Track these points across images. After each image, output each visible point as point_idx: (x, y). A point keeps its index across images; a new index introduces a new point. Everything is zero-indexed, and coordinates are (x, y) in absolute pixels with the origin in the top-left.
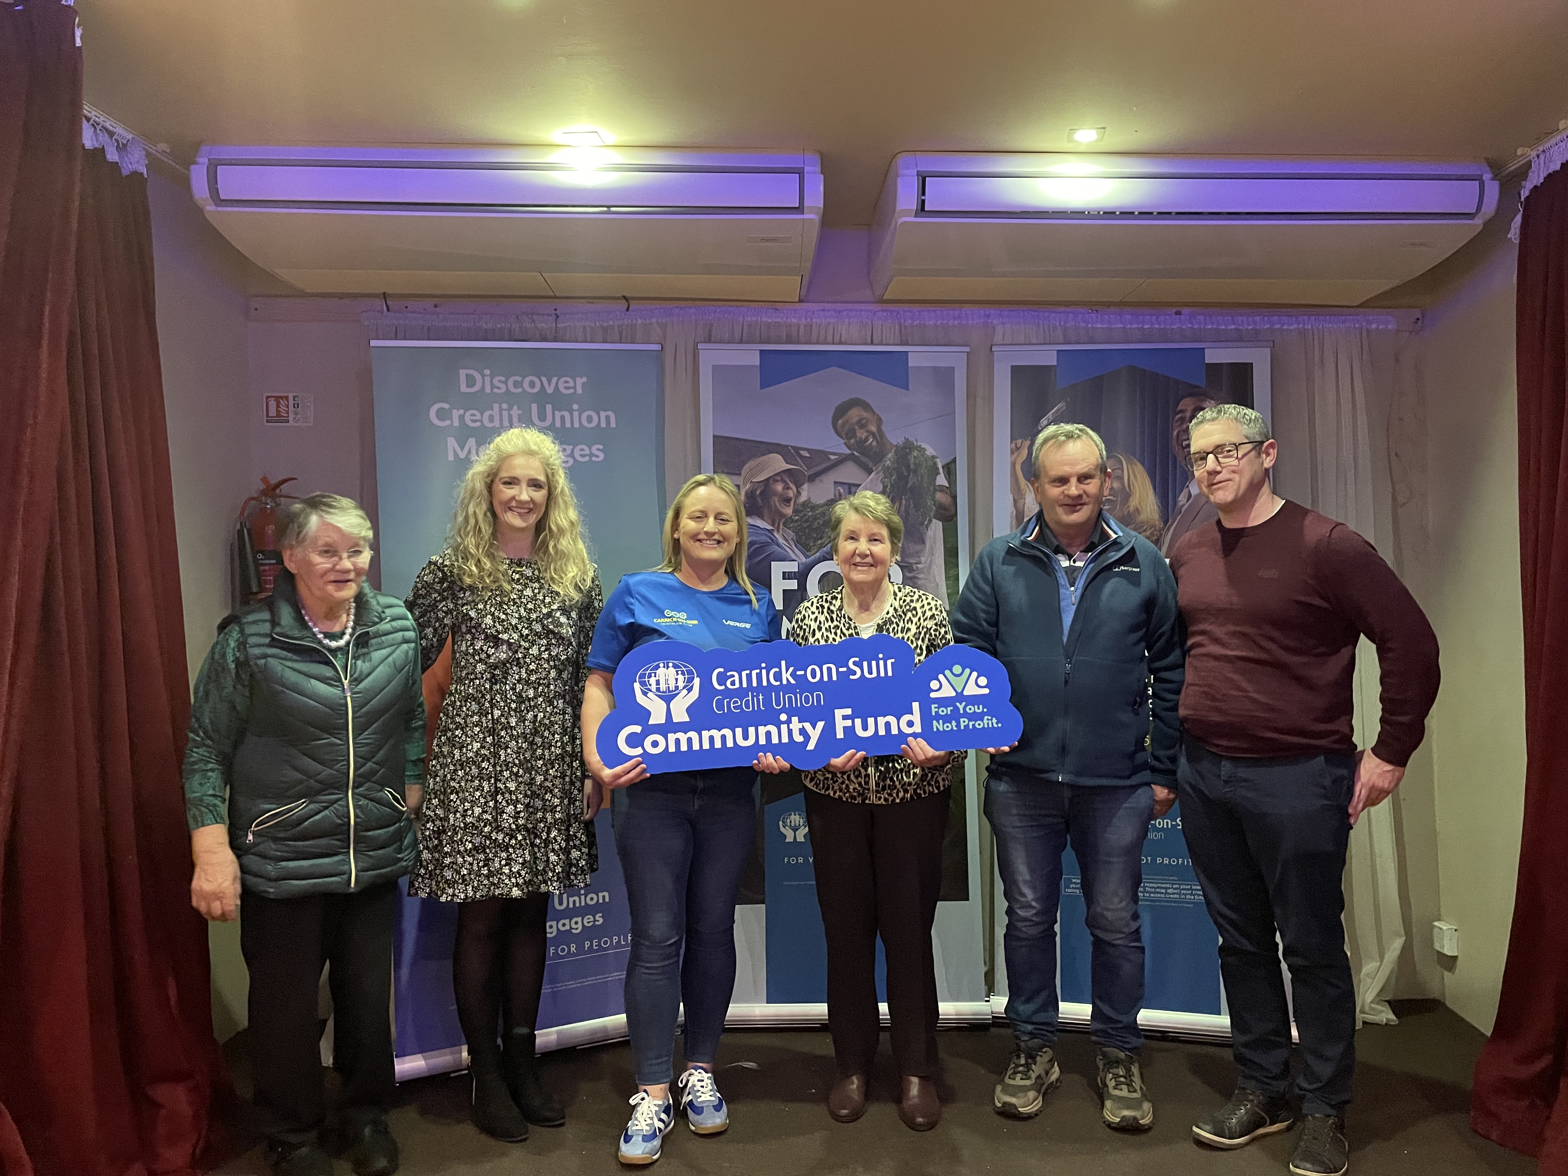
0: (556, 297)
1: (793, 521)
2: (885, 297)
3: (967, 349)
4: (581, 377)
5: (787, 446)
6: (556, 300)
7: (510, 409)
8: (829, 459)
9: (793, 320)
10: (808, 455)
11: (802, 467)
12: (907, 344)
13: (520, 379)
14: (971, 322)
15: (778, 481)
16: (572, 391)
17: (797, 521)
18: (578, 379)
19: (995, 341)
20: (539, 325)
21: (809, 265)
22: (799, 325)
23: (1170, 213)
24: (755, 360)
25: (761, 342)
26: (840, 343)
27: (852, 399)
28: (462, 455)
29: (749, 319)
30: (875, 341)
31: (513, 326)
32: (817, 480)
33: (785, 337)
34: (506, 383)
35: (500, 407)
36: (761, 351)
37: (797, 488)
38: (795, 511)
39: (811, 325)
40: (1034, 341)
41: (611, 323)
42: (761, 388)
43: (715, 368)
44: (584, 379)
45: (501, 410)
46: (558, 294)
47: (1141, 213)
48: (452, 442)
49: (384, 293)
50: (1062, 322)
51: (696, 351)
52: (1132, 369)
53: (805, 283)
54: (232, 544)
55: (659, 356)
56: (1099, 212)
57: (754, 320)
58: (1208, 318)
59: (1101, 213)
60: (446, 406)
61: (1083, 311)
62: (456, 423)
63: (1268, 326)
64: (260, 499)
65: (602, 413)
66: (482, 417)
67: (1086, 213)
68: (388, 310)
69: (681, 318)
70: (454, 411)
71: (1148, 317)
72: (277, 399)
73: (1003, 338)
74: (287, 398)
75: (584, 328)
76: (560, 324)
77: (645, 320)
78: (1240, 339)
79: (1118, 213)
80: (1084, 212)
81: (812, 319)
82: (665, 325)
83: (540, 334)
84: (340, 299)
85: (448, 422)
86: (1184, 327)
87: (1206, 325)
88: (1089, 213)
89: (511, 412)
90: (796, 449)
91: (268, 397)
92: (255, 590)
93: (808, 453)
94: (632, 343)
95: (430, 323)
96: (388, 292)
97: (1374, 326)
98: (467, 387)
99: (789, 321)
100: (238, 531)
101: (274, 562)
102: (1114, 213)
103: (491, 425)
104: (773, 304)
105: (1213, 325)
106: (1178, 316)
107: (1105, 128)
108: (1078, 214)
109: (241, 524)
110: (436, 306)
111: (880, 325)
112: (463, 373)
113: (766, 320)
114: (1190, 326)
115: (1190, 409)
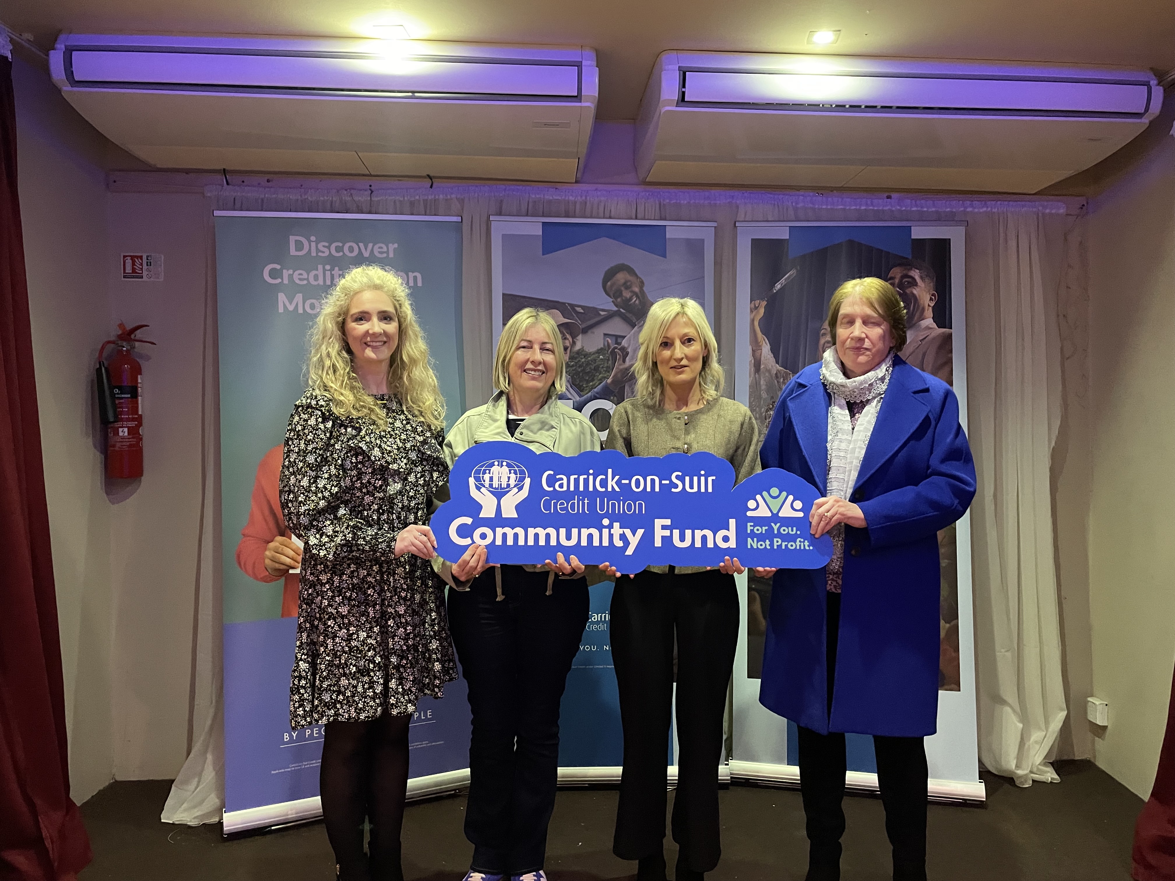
0: (371, 175)
1: (569, 366)
2: (647, 180)
3: (715, 224)
4: (393, 244)
5: (564, 304)
6: (371, 178)
7: (332, 270)
8: (600, 314)
9: (571, 198)
10: (582, 311)
11: (576, 321)
12: (665, 220)
13: (340, 244)
14: (719, 202)
16: (385, 255)
18: (390, 245)
19: (737, 220)
20: (356, 198)
21: (585, 151)
22: (576, 202)
23: (891, 107)
24: (538, 231)
25: (543, 216)
26: (610, 218)
27: (619, 265)
28: (291, 308)
29: (534, 196)
30: (639, 216)
31: (334, 199)
32: (590, 332)
33: (563, 213)
34: (329, 247)
35: (324, 268)
36: (543, 222)
37: (573, 338)
38: (571, 358)
39: (586, 203)
40: (771, 219)
41: (417, 197)
42: (543, 254)
43: (506, 238)
44: (396, 245)
45: (324, 270)
47: (866, 107)
48: (282, 297)
49: (224, 169)
50: (794, 204)
51: (488, 222)
52: (851, 242)
53: (581, 166)
54: (92, 381)
55: (458, 227)
56: (831, 105)
57: (537, 196)
58: (913, 202)
59: (834, 106)
60: (278, 267)
61: (811, 194)
62: (286, 281)
63: (962, 209)
64: (117, 342)
65: (410, 274)
66: (308, 276)
67: (821, 106)
68: (228, 184)
69: (476, 195)
70: (284, 271)
71: (864, 200)
72: (133, 258)
73: (745, 215)
74: (141, 257)
75: (395, 202)
76: (375, 199)
77: (446, 196)
78: (939, 219)
79: (847, 106)
80: (819, 105)
81: (586, 198)
82: (463, 200)
83: (358, 206)
84: (187, 173)
85: (279, 280)
86: (894, 209)
87: (911, 207)
88: (823, 105)
89: (333, 273)
90: (573, 306)
91: (124, 257)
92: (112, 420)
93: (582, 309)
94: (435, 215)
95: (263, 196)
96: (227, 168)
97: (1048, 211)
98: (296, 250)
99: (567, 198)
100: (97, 369)
101: (129, 396)
102: (844, 106)
103: (315, 283)
104: (553, 184)
105: (916, 206)
106: (889, 200)
107: (840, 31)
108: (814, 106)
109: (100, 363)
110: (268, 181)
111: (643, 204)
112: (292, 239)
113: (548, 197)
114: (898, 208)
115: (898, 276)
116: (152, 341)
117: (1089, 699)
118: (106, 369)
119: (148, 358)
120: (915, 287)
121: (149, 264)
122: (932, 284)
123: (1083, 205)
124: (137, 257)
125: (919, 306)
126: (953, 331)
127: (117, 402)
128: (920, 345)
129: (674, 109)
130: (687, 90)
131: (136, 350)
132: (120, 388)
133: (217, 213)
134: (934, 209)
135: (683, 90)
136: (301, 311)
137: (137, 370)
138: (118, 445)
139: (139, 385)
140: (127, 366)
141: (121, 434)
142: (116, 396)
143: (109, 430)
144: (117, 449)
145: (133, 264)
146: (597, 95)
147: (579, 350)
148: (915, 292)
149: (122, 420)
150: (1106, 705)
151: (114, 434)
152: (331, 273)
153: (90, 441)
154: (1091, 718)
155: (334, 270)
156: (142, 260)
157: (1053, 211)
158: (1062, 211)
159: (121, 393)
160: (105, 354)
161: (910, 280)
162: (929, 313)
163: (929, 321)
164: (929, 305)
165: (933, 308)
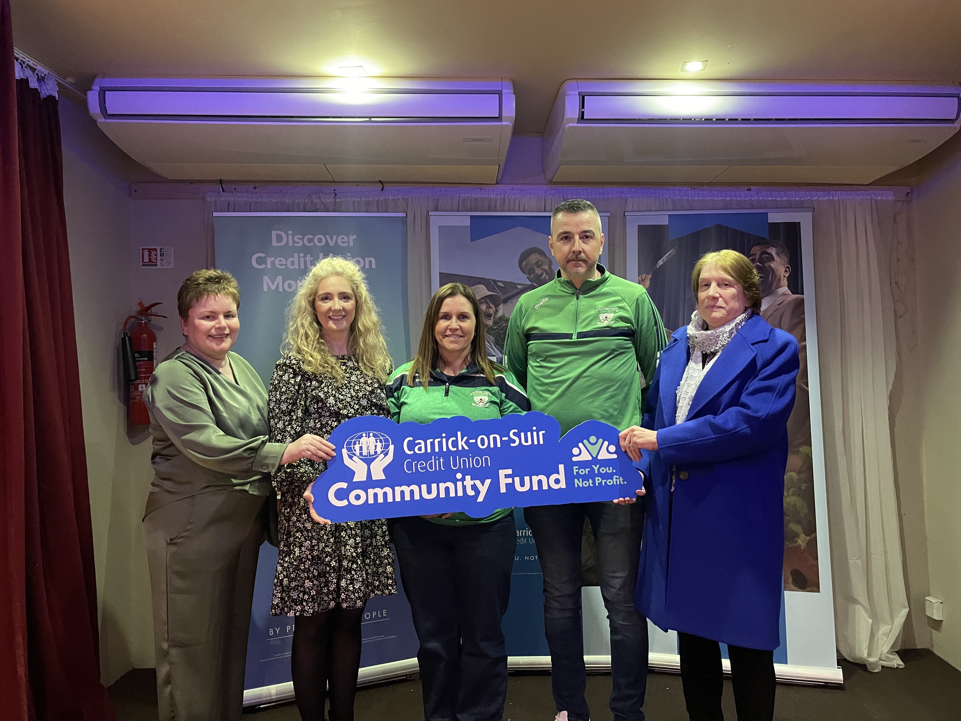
0: (334, 182)
1: (493, 329)
2: (553, 180)
3: (609, 214)
4: (353, 235)
5: (489, 279)
6: (336, 184)
7: (305, 256)
8: (517, 287)
9: (492, 196)
10: (503, 285)
11: (498, 293)
13: (312, 237)
14: (611, 196)
15: (483, 303)
16: (346, 244)
17: (496, 329)
18: (350, 236)
19: (627, 210)
20: (324, 200)
21: (504, 158)
22: (496, 200)
23: (749, 120)
24: (467, 222)
25: (471, 211)
26: (524, 211)
27: (532, 248)
28: (273, 287)
29: (463, 195)
30: (547, 209)
31: (306, 201)
32: (509, 302)
33: (487, 208)
34: (302, 239)
35: (299, 255)
36: (471, 216)
37: (495, 307)
38: (495, 323)
39: (505, 199)
40: (653, 209)
41: (371, 199)
42: (471, 242)
43: (441, 229)
44: (355, 237)
45: (299, 257)
46: (336, 180)
47: (730, 120)
48: (266, 279)
49: (221, 180)
50: (672, 197)
51: (428, 216)
52: (719, 226)
53: (501, 170)
54: (118, 349)
55: (404, 220)
56: (701, 119)
57: (466, 195)
58: (769, 193)
59: (703, 120)
60: (263, 255)
61: (686, 189)
62: (269, 266)
63: (809, 198)
64: (137, 317)
65: (366, 258)
66: (286, 262)
67: (693, 119)
68: (223, 191)
69: (418, 195)
70: (268, 258)
71: (729, 192)
72: (150, 250)
73: (633, 207)
74: (156, 250)
75: (354, 201)
76: (338, 200)
77: (394, 196)
78: (791, 207)
79: (714, 120)
80: (691, 119)
81: (505, 196)
82: (407, 199)
83: (325, 206)
84: (191, 183)
85: (263, 266)
86: (753, 199)
87: (768, 197)
88: (694, 119)
89: (306, 259)
90: (495, 281)
91: (143, 249)
92: (133, 378)
93: (503, 284)
94: (385, 212)
95: (251, 200)
96: (223, 179)
97: (879, 198)
98: (277, 242)
99: (489, 196)
100: (122, 339)
101: (147, 359)
102: (712, 119)
103: (293, 268)
104: (479, 185)
105: (772, 197)
106: (748, 192)
107: (707, 61)
108: (687, 120)
109: (124, 333)
110: (255, 188)
111: (551, 199)
112: (274, 233)
113: (474, 196)
114: (757, 198)
115: (759, 253)
116: (166, 316)
117: (927, 598)
118: (129, 337)
119: (161, 329)
120: (772, 262)
121: (162, 254)
122: (786, 259)
123: (908, 193)
124: (153, 249)
125: (776, 277)
126: (805, 296)
127: (137, 364)
128: (778, 308)
129: (575, 125)
130: (586, 110)
131: (152, 322)
132: (139, 353)
133: (215, 214)
134: (786, 199)
135: (583, 110)
136: (281, 290)
137: (153, 338)
138: (138, 398)
139: (154, 350)
140: (145, 336)
141: (140, 389)
142: (137, 359)
143: (131, 386)
144: (137, 401)
145: (150, 255)
146: (514, 116)
147: (501, 316)
148: (772, 265)
149: (141, 378)
150: (941, 603)
151: (135, 390)
152: (304, 259)
153: (115, 395)
154: (928, 614)
155: (306, 257)
156: (156, 252)
157: (884, 198)
158: (891, 198)
159: (141, 357)
160: (128, 327)
161: (767, 255)
162: (784, 282)
163: (784, 289)
164: (784, 276)
165: (788, 278)
